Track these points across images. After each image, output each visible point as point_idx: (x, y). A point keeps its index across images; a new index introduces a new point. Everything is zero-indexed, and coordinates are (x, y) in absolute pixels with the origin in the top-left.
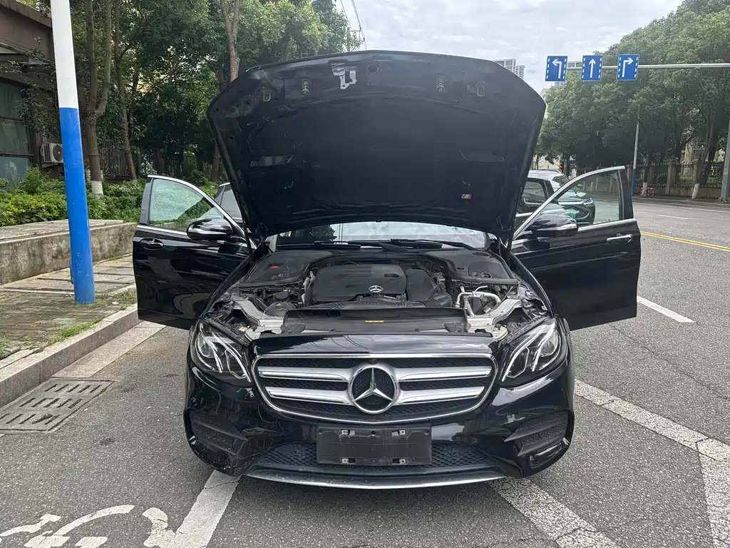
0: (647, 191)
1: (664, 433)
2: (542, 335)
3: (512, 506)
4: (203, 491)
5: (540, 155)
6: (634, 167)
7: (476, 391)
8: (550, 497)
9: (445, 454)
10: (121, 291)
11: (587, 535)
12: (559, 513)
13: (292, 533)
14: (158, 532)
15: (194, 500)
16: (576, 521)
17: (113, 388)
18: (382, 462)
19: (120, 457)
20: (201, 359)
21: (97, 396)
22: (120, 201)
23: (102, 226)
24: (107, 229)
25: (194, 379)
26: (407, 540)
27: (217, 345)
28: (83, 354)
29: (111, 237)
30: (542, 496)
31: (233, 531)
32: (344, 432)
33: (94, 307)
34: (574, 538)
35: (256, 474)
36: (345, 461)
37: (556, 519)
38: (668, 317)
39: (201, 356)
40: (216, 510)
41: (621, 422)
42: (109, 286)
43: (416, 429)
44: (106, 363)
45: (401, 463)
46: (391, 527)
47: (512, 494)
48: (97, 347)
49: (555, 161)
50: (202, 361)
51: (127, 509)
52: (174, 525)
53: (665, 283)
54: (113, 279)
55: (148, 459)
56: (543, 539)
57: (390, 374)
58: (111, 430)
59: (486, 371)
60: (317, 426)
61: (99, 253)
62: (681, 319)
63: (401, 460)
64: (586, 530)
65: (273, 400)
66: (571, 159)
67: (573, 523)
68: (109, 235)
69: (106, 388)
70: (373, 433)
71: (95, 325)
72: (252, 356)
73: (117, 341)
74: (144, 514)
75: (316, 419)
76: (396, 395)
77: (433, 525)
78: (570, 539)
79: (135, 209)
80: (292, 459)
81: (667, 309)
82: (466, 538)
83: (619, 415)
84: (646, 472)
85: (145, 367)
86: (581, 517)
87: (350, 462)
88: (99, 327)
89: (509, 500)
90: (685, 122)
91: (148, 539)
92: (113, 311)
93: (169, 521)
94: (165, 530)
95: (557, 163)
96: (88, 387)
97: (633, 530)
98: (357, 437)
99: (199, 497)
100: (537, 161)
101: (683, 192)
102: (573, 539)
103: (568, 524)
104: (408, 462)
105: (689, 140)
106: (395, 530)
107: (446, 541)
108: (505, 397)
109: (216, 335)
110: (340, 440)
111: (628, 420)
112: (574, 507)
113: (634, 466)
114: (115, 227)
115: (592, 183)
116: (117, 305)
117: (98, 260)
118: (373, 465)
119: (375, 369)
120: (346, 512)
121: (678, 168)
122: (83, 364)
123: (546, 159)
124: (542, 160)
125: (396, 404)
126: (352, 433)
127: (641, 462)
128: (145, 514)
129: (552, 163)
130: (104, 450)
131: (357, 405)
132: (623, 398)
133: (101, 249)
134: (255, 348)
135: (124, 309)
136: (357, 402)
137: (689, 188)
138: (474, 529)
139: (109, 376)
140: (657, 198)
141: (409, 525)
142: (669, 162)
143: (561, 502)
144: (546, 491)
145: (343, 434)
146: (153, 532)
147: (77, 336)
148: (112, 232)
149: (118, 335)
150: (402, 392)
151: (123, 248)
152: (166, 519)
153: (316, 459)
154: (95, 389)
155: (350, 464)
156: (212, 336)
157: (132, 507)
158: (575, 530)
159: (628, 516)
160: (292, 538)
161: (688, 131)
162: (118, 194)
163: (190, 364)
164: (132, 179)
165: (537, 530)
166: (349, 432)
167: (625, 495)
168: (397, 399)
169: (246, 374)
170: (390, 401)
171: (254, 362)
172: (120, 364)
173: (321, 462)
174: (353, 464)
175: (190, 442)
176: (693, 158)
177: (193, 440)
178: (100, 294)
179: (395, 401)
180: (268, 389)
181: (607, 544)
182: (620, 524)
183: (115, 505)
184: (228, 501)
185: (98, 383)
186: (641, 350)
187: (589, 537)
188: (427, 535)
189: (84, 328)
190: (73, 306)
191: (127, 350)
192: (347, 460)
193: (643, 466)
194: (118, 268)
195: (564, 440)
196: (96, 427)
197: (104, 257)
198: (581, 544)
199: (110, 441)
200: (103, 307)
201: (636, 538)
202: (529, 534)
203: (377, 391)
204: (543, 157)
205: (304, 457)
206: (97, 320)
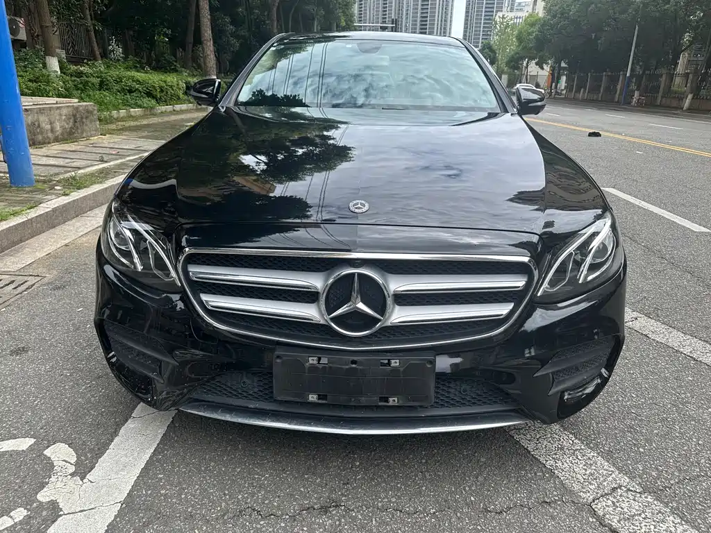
0: (638, 100)
1: (704, 359)
2: (595, 235)
3: (529, 452)
4: (129, 421)
5: (531, 59)
6: (628, 75)
7: (503, 309)
8: (577, 441)
9: (452, 391)
10: (68, 175)
11: (632, 498)
12: (591, 465)
13: (240, 485)
14: (60, 479)
15: (116, 433)
16: (613, 475)
17: (42, 285)
18: (364, 400)
19: (31, 372)
20: (114, 250)
21: (21, 293)
22: (81, 83)
23: (54, 104)
24: (58, 108)
25: (107, 281)
26: (394, 500)
27: (135, 232)
28: (14, 244)
29: (64, 117)
30: (567, 440)
31: (161, 479)
32: (312, 361)
33: (32, 192)
34: (615, 500)
35: (192, 409)
36: (313, 398)
37: (588, 472)
38: (681, 225)
39: (116, 248)
40: (143, 450)
41: (650, 344)
42: (56, 170)
43: (414, 359)
44: (40, 255)
45: (391, 403)
46: (372, 479)
47: (528, 436)
48: (32, 237)
49: (545, 66)
50: (117, 254)
51: (25, 444)
52: (82, 470)
53: (671, 190)
54: (61, 162)
55: (66, 376)
56: (573, 502)
57: (380, 280)
58: (27, 337)
59: (518, 282)
60: (273, 350)
61: (50, 135)
62: (696, 228)
63: (391, 399)
64: (629, 490)
65: (211, 313)
66: (563, 65)
67: (611, 478)
68: (61, 115)
69: (34, 284)
70: (354, 362)
71: (28, 211)
72: (179, 249)
73: (57, 230)
74: (45, 452)
75: (273, 341)
76: (389, 310)
77: (428, 477)
78: (610, 503)
79: (98, 92)
80: (240, 392)
81: (679, 217)
82: (472, 499)
83: (646, 335)
84: (691, 410)
85: (84, 261)
86: (620, 471)
87: (319, 399)
88: (33, 214)
89: (524, 443)
90: (686, 26)
91: (45, 489)
92: (54, 197)
93: (77, 464)
94: (69, 477)
95: (547, 68)
96: (13, 282)
97: (690, 492)
98: (330, 367)
99: (122, 431)
100: (527, 66)
101: (675, 103)
102: (613, 502)
103: (605, 481)
104: (401, 402)
105: (685, 49)
106: (378, 484)
107: (446, 501)
108: (540, 319)
109: (133, 218)
110: (307, 371)
111: (657, 342)
112: (609, 456)
113: (675, 401)
114: (68, 106)
115: (582, 90)
116: (59, 190)
117: (49, 143)
118: (352, 404)
119: (360, 275)
120: (315, 455)
121: (671, 77)
122: (11, 256)
123: (537, 64)
124: (532, 65)
125: (388, 323)
126: (324, 361)
127: (683, 396)
128: (47, 452)
129: (543, 69)
130: (14, 362)
131: (333, 324)
132: (648, 315)
133: (52, 130)
134: (184, 240)
135: (67, 195)
136: (333, 319)
137: (681, 98)
138: (483, 484)
139: (40, 271)
140: (648, 108)
141: (396, 477)
142: (664, 71)
143: (591, 448)
144: (571, 433)
145: (311, 362)
146: (53, 479)
147: (4, 222)
148: (64, 111)
149: (59, 224)
150: (397, 308)
151: (79, 131)
152: (73, 460)
153: (272, 392)
154: (19, 285)
155: (320, 401)
156: (128, 221)
157: (32, 441)
158: (614, 489)
159: (680, 471)
160: (240, 492)
161: (687, 37)
162: (80, 74)
163: (101, 260)
164: (95, 59)
165: (564, 489)
166: (319, 359)
167: (671, 440)
168: (389, 317)
169: (173, 274)
170: (380, 320)
171: (182, 258)
172: (56, 257)
173: (279, 398)
174: (324, 402)
175: (108, 360)
176: (687, 69)
177: (113, 356)
178: (42, 178)
179: (386, 320)
180: (204, 297)
181: (660, 512)
182: (672, 482)
183: (11, 438)
184: (160, 437)
185: (26, 278)
186: (657, 260)
187: (634, 500)
188: (421, 493)
189: (15, 214)
190: (8, 189)
191: (67, 241)
192: (315, 396)
193: (687, 402)
194: (71, 151)
195: (603, 370)
196: (9, 332)
197: (57, 140)
198: (625, 510)
199: (24, 350)
200: (42, 191)
201: (696, 503)
202: (555, 493)
203: (361, 306)
204: (534, 62)
205: (256, 390)
206: (32, 205)
